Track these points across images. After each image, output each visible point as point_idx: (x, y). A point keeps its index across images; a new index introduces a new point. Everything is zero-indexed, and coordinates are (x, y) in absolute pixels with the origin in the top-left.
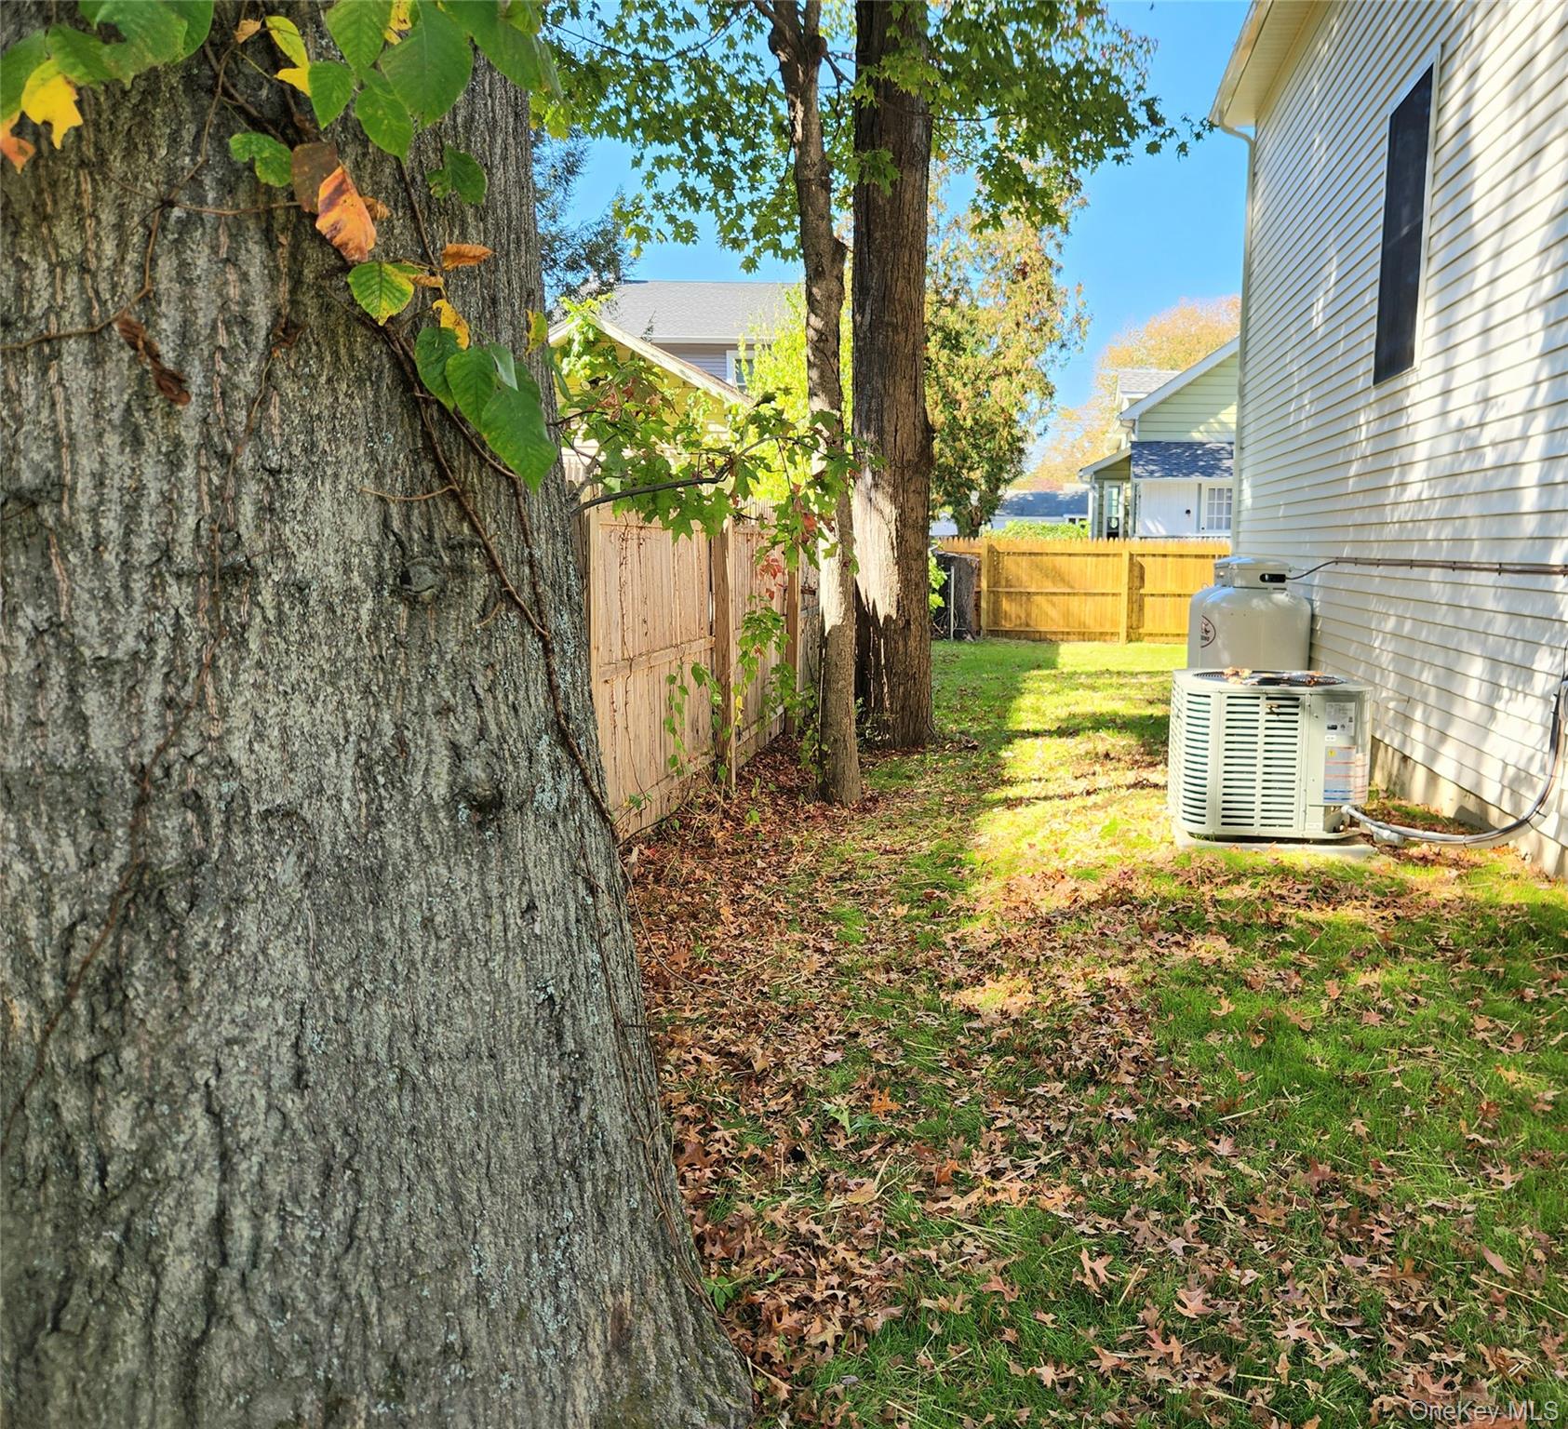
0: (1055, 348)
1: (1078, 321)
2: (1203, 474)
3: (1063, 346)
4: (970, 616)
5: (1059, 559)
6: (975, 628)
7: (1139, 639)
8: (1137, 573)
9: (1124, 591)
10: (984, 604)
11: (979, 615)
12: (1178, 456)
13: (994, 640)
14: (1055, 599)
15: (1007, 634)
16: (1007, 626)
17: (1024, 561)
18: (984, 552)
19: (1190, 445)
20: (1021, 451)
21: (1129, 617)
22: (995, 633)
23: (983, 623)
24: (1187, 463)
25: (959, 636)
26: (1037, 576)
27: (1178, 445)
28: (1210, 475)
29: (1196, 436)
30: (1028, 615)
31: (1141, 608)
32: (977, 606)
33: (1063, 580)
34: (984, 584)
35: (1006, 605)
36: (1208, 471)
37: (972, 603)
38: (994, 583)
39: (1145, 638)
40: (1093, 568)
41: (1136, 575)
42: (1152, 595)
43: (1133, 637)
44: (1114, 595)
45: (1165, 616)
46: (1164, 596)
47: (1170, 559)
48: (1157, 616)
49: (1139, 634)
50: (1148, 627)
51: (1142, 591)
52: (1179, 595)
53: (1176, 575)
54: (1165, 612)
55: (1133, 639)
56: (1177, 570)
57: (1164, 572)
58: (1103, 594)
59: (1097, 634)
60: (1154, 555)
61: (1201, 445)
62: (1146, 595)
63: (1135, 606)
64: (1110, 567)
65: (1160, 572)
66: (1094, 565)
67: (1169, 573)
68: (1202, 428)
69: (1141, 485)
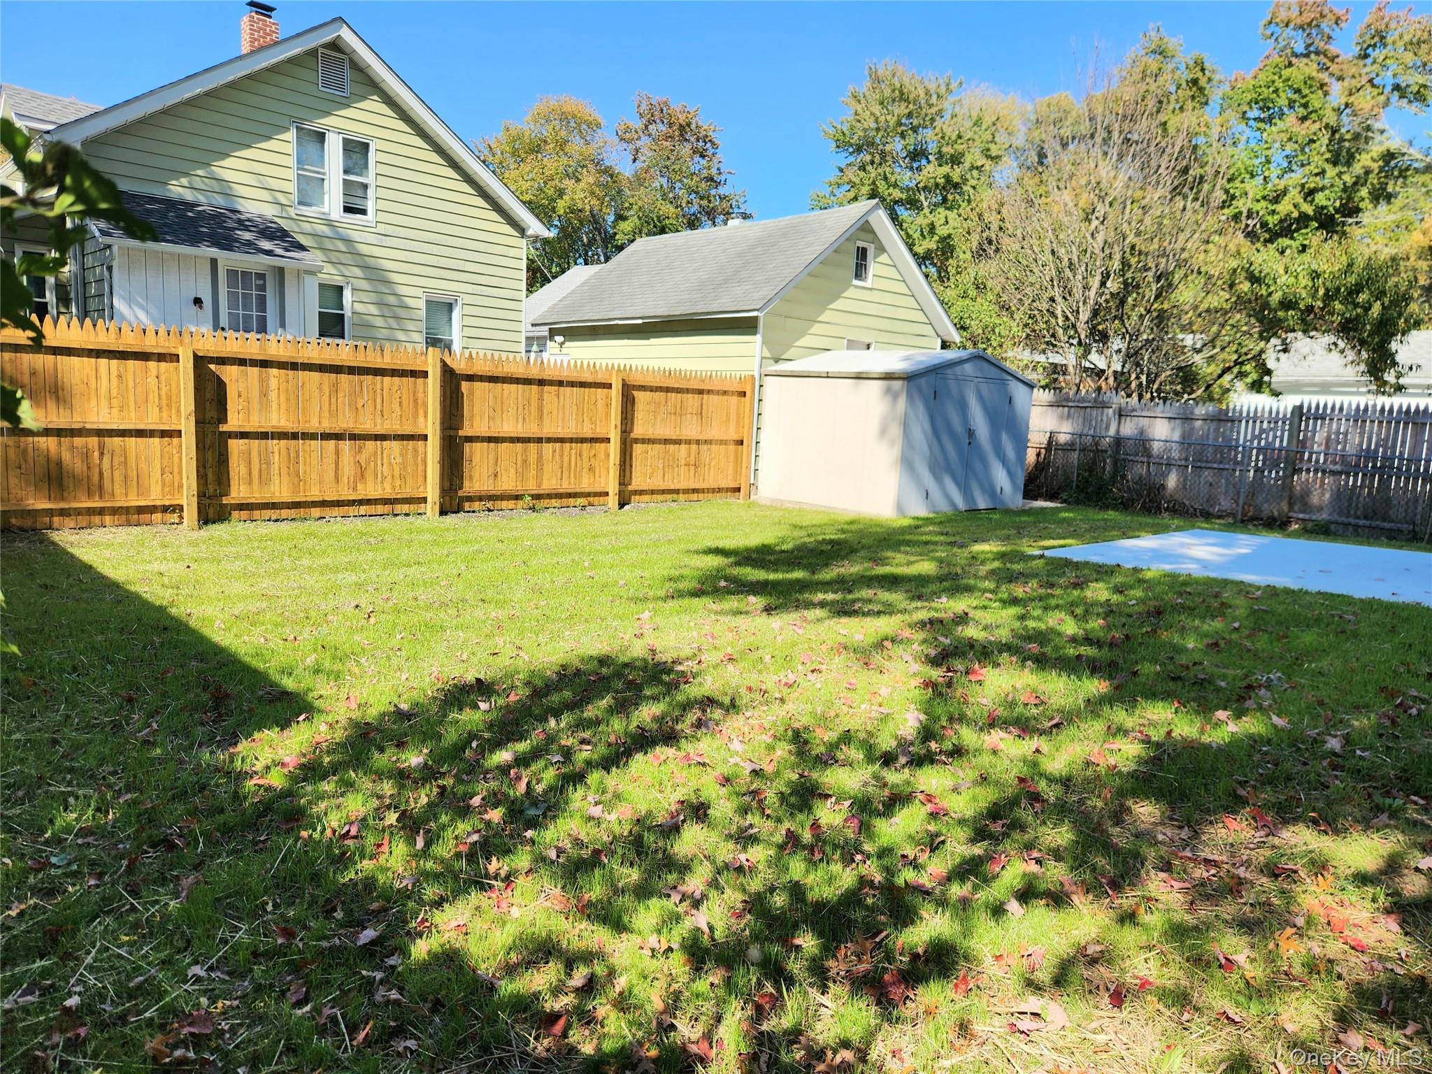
2: (216, 245)
7: (222, 516)
8: (212, 395)
9: (188, 426)
21: (201, 475)
24: (180, 227)
27: (153, 200)
28: (227, 248)
29: (178, 189)
31: (224, 460)
36: (225, 241)
39: (235, 514)
40: (114, 380)
41: (208, 396)
42: (244, 435)
43: (211, 512)
44: (164, 434)
45: (269, 473)
46: (264, 436)
47: (274, 371)
48: (255, 473)
49: (222, 506)
50: (239, 492)
51: (224, 428)
52: (294, 436)
53: (288, 400)
54: (268, 463)
55: (211, 515)
56: (287, 390)
57: (264, 394)
58: (140, 433)
59: (132, 511)
60: (242, 362)
61: (191, 206)
62: (232, 435)
63: (209, 455)
64: (152, 381)
65: (255, 393)
66: (114, 373)
67: (273, 395)
68: (184, 181)
69: (115, 248)
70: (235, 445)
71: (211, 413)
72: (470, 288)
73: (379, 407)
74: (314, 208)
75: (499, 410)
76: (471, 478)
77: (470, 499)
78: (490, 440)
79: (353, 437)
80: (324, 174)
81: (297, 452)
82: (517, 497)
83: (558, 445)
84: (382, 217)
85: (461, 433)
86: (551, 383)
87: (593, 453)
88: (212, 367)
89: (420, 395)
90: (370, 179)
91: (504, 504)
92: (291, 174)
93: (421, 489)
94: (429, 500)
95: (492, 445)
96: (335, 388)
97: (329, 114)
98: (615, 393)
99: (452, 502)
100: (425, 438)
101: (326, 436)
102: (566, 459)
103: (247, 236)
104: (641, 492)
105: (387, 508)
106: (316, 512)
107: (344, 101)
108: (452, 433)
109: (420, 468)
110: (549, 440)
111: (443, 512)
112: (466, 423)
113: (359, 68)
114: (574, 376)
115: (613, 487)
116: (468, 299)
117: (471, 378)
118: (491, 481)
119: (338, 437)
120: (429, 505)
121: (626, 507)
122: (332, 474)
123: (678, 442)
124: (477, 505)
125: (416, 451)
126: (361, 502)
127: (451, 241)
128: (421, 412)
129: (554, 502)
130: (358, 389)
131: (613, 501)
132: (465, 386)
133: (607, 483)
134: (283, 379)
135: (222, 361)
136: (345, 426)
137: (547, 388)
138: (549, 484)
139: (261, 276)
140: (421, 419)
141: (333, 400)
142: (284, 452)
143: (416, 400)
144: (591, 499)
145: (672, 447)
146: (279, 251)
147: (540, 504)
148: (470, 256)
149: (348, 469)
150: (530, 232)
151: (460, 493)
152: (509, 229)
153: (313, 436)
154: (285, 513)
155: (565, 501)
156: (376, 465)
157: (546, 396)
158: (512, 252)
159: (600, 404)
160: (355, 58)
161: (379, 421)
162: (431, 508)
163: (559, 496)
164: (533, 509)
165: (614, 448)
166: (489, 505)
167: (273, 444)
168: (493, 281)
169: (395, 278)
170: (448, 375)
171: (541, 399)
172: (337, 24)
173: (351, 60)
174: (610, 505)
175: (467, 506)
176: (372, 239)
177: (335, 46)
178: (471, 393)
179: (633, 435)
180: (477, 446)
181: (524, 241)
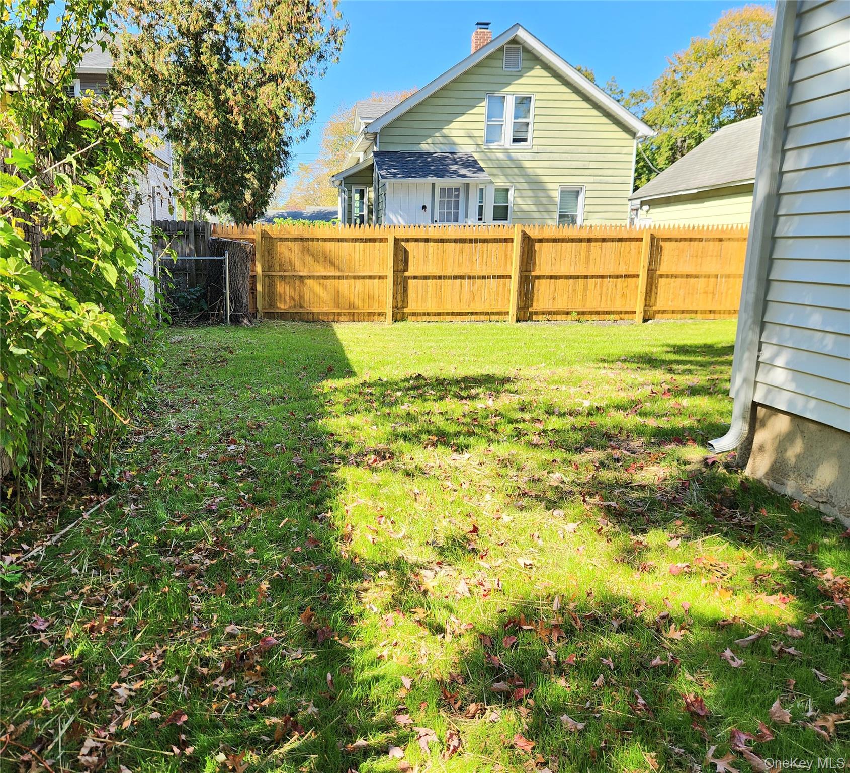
0: (314, 60)
1: (334, 33)
2: (437, 175)
3: (321, 57)
4: (246, 300)
5: (328, 244)
6: (251, 309)
7: (403, 318)
8: (401, 258)
9: (390, 274)
10: (259, 288)
11: (255, 298)
12: (414, 162)
13: (271, 323)
14: (327, 282)
15: (282, 316)
16: (282, 307)
17: (296, 246)
18: (257, 237)
19: (421, 154)
20: (286, 154)
21: (395, 298)
22: (272, 315)
23: (259, 306)
24: (421, 167)
25: (236, 320)
26: (309, 259)
27: (411, 154)
28: (442, 176)
29: (425, 147)
30: (301, 297)
31: (405, 290)
32: (253, 289)
33: (332, 264)
34: (259, 269)
35: (280, 288)
36: (441, 173)
37: (248, 287)
38: (269, 267)
39: (410, 317)
40: (361, 252)
41: (400, 258)
42: (415, 277)
43: (399, 316)
44: (380, 277)
45: (426, 297)
46: (425, 278)
47: (431, 244)
48: (420, 297)
49: (404, 313)
50: (412, 307)
51: (406, 274)
52: (440, 278)
53: (437, 258)
54: (426, 292)
55: (399, 318)
56: (437, 253)
57: (426, 256)
58: (370, 277)
59: (366, 314)
60: (417, 240)
61: (430, 154)
62: (409, 277)
63: (399, 287)
64: (377, 251)
65: (422, 255)
66: (362, 249)
67: (430, 256)
68: (429, 141)
69: (387, 184)
70: (411, 282)
71: (401, 267)
72: (591, 179)
73: (485, 261)
74: (496, 144)
75: (558, 259)
76: (537, 300)
77: (536, 313)
78: (551, 277)
79: (470, 278)
80: (503, 121)
81: (441, 286)
82: (568, 313)
83: (599, 280)
84: (536, 141)
85: (533, 274)
86: (596, 240)
87: (625, 285)
88: (403, 243)
89: (509, 253)
90: (530, 120)
91: (559, 317)
92: (483, 126)
93: (506, 307)
94: (510, 313)
95: (553, 280)
96: (462, 251)
97: (510, 84)
98: (645, 245)
99: (525, 314)
100: (509, 277)
101: (455, 278)
102: (604, 290)
103: (454, 167)
104: (664, 312)
105: (486, 317)
106: (449, 318)
107: (519, 74)
108: (527, 274)
109: (507, 294)
110: (593, 277)
111: (518, 320)
112: (537, 268)
113: (527, 51)
114: (614, 235)
115: (639, 308)
116: (589, 187)
117: (540, 241)
118: (551, 303)
119: (461, 277)
120: (510, 316)
121: (650, 321)
122: (458, 298)
123: (696, 277)
124: (540, 317)
125: (504, 284)
126: (472, 313)
127: (581, 149)
128: (509, 262)
129: (594, 317)
130: (474, 251)
131: (639, 317)
132: (537, 245)
133: (635, 306)
134: (435, 248)
135: (407, 240)
136: (465, 272)
137: (593, 244)
138: (591, 306)
139: (458, 190)
140: (509, 266)
141: (460, 258)
142: (434, 286)
143: (506, 255)
144: (622, 316)
145: (692, 280)
146: (469, 174)
147: (583, 318)
148: (593, 157)
149: (466, 296)
150: (639, 135)
151: (530, 309)
152: (624, 135)
153: (449, 278)
154: (433, 318)
155: (602, 316)
156: (481, 294)
157: (592, 248)
158: (625, 150)
159: (633, 252)
160: (526, 45)
161: (484, 267)
162: (512, 317)
163: (598, 313)
164: (579, 320)
165: (642, 282)
166: (549, 317)
167: (430, 282)
168: (610, 172)
169: (545, 179)
170: (526, 240)
171: (589, 251)
172: (516, 27)
173: (523, 47)
174: (636, 320)
175: (534, 317)
176: (528, 156)
177: (514, 41)
178: (540, 250)
179: (658, 273)
180: (543, 281)
181: (635, 141)
